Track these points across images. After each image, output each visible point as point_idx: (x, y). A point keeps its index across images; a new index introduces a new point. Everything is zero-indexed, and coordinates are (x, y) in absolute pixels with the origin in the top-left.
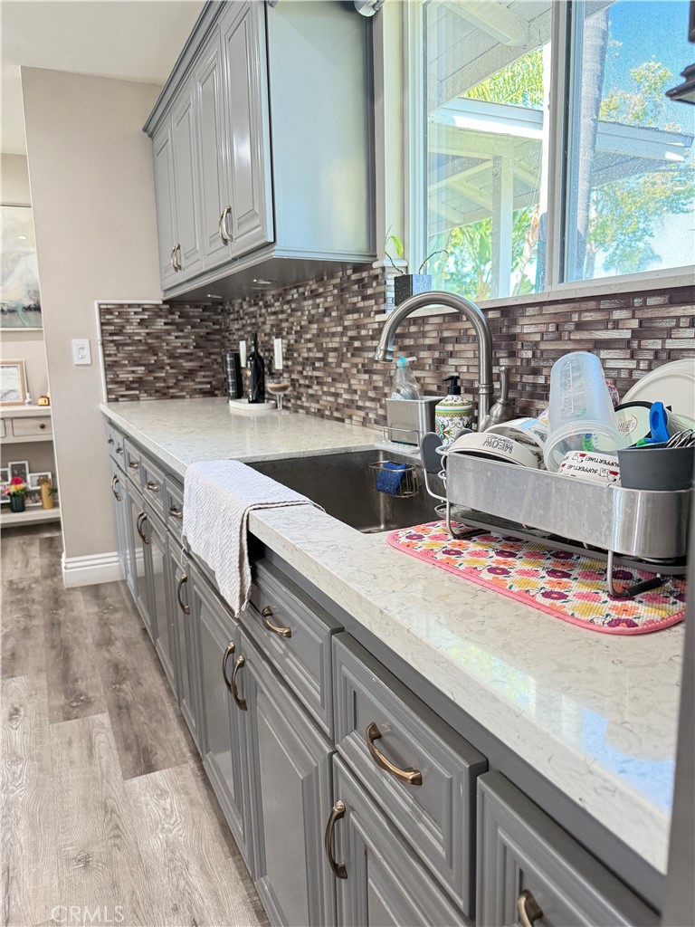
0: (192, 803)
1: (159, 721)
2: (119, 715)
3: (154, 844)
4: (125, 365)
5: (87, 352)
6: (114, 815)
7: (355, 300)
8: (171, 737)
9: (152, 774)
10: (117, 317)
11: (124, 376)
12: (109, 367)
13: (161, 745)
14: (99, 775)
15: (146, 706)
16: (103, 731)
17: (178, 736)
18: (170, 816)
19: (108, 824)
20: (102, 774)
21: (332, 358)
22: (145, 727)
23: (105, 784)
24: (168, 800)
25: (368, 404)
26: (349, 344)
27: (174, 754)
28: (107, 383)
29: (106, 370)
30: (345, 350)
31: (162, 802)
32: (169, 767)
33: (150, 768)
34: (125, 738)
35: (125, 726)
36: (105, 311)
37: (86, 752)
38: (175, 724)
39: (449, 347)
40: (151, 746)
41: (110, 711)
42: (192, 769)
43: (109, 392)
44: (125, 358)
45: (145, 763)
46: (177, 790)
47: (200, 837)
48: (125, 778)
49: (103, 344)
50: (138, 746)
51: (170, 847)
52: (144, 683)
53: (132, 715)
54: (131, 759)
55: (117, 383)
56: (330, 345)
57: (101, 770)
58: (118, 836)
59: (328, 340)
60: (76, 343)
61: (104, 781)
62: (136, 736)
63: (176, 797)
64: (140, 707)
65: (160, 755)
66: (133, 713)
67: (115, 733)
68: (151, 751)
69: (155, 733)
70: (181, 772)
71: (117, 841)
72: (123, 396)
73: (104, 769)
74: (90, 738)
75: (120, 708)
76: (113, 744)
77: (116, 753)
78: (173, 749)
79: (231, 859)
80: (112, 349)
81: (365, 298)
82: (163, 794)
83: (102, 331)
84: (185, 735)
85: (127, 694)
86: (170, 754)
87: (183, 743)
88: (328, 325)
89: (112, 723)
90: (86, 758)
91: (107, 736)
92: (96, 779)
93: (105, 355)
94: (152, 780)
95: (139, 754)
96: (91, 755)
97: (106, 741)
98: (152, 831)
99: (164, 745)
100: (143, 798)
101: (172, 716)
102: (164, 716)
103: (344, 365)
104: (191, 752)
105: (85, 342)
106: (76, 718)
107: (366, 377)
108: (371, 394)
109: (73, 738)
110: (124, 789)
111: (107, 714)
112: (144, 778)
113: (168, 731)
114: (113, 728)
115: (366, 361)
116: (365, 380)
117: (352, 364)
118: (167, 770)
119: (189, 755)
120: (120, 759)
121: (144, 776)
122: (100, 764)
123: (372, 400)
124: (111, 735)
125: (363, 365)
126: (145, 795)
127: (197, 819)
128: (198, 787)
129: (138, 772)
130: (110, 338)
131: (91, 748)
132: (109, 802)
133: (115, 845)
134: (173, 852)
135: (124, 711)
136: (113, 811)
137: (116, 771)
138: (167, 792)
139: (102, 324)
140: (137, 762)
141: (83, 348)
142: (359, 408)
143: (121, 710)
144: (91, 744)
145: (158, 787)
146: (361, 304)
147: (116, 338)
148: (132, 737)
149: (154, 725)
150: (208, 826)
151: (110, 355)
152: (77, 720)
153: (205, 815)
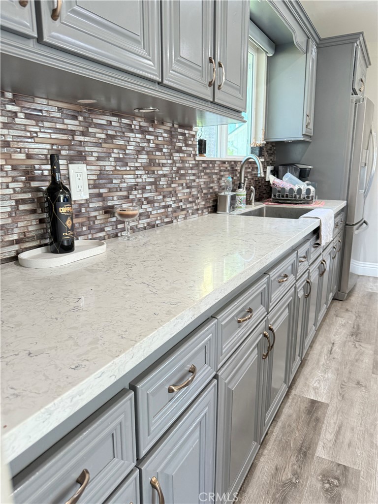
0: (307, 379)
1: (290, 425)
2: (309, 448)
3: (330, 375)
6: (341, 393)
7: (180, 145)
8: (291, 411)
9: (314, 399)
13: (300, 410)
14: (340, 413)
15: (287, 443)
16: (325, 441)
17: (287, 410)
18: (318, 380)
19: (345, 391)
20: (338, 413)
21: (163, 182)
22: (299, 428)
23: (339, 408)
24: (315, 385)
25: (188, 206)
26: (177, 172)
27: (297, 402)
30: (174, 175)
31: (318, 386)
32: (304, 397)
33: (313, 402)
34: (315, 428)
35: (311, 436)
37: (342, 432)
38: (283, 417)
39: (222, 173)
40: (304, 413)
41: (313, 455)
42: (295, 390)
45: (314, 406)
46: (309, 386)
47: (313, 369)
48: (328, 405)
50: (311, 417)
51: (325, 372)
52: (274, 467)
53: (301, 442)
54: (320, 413)
56: (160, 172)
57: (338, 416)
58: (343, 385)
59: (159, 168)
61: (339, 409)
62: (308, 424)
63: (311, 385)
64: (292, 445)
65: (304, 406)
66: (299, 443)
67: (319, 435)
68: (306, 410)
69: (297, 420)
70: (301, 392)
71: (344, 383)
73: (336, 416)
74: (336, 441)
75: (305, 454)
76: (324, 427)
77: (325, 421)
78: (296, 404)
79: (308, 359)
81: (187, 145)
82: (315, 389)
84: (283, 408)
85: (293, 465)
86: (299, 403)
87: (288, 404)
88: (159, 157)
89: (317, 444)
90: (343, 428)
91: (325, 436)
92: (343, 412)
94: (316, 396)
95: (314, 412)
96: (340, 428)
97: (327, 432)
98: (328, 380)
99: (298, 409)
100: (325, 392)
101: (279, 424)
102: (283, 427)
103: (173, 185)
104: (288, 398)
106: (339, 465)
107: (188, 190)
108: (190, 199)
109: (346, 447)
110: (331, 400)
111: (317, 454)
112: (319, 399)
113: (290, 416)
114: (319, 439)
115: (188, 181)
116: (187, 192)
117: (178, 184)
118: (306, 397)
119: (291, 397)
120: (324, 417)
121: (318, 400)
122: (337, 420)
123: (191, 202)
124: (322, 435)
125: (186, 184)
126: (323, 393)
127: (309, 373)
128: (299, 383)
129: (320, 404)
131: (338, 433)
132: (340, 399)
133: (345, 383)
134: (325, 370)
135: (304, 449)
136: (340, 394)
137: (330, 411)
138: (313, 388)
140: (317, 408)
142: (183, 210)
143: (305, 452)
144: (337, 436)
145: (315, 392)
146: (184, 148)
148: (311, 425)
149: (294, 425)
150: (306, 370)
152: (340, 463)
153: (305, 373)
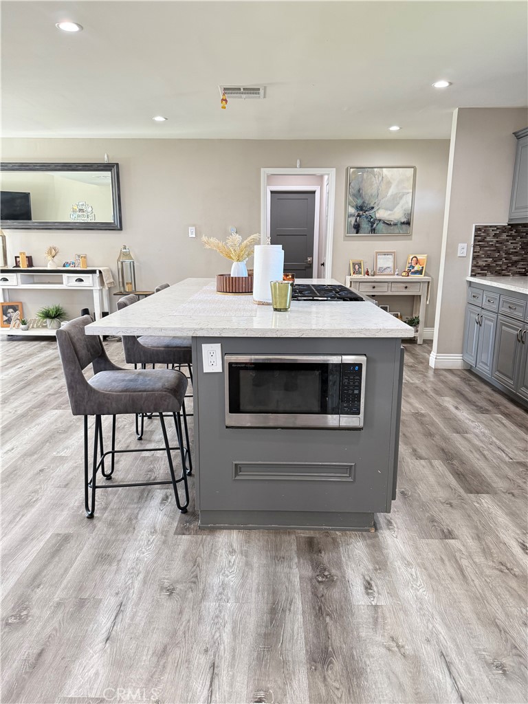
4: (483, 258)
5: (465, 250)
10: (483, 232)
11: (481, 263)
12: (474, 258)
28: (472, 266)
29: (473, 259)
36: (478, 229)
43: (472, 271)
44: (483, 254)
49: (474, 247)
55: (477, 266)
60: (460, 245)
72: (479, 274)
80: (478, 249)
83: (475, 240)
93: (474, 252)
105: (465, 245)
130: (478, 243)
139: (475, 236)
141: (463, 248)
147: (480, 243)
151: (476, 252)
